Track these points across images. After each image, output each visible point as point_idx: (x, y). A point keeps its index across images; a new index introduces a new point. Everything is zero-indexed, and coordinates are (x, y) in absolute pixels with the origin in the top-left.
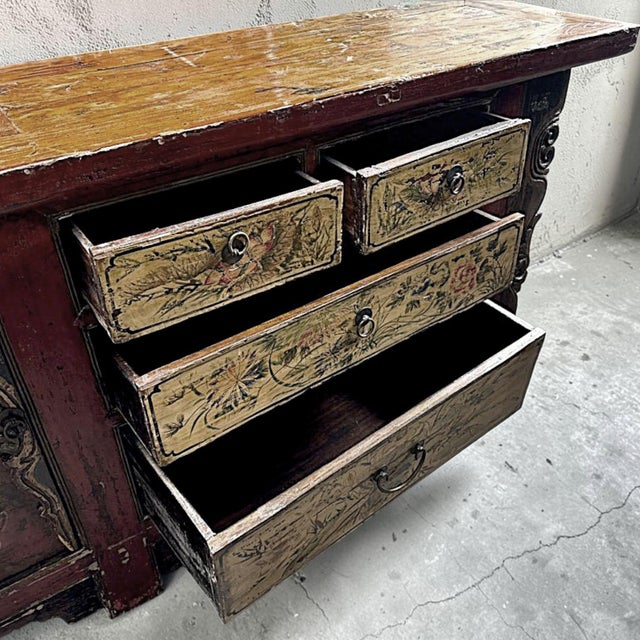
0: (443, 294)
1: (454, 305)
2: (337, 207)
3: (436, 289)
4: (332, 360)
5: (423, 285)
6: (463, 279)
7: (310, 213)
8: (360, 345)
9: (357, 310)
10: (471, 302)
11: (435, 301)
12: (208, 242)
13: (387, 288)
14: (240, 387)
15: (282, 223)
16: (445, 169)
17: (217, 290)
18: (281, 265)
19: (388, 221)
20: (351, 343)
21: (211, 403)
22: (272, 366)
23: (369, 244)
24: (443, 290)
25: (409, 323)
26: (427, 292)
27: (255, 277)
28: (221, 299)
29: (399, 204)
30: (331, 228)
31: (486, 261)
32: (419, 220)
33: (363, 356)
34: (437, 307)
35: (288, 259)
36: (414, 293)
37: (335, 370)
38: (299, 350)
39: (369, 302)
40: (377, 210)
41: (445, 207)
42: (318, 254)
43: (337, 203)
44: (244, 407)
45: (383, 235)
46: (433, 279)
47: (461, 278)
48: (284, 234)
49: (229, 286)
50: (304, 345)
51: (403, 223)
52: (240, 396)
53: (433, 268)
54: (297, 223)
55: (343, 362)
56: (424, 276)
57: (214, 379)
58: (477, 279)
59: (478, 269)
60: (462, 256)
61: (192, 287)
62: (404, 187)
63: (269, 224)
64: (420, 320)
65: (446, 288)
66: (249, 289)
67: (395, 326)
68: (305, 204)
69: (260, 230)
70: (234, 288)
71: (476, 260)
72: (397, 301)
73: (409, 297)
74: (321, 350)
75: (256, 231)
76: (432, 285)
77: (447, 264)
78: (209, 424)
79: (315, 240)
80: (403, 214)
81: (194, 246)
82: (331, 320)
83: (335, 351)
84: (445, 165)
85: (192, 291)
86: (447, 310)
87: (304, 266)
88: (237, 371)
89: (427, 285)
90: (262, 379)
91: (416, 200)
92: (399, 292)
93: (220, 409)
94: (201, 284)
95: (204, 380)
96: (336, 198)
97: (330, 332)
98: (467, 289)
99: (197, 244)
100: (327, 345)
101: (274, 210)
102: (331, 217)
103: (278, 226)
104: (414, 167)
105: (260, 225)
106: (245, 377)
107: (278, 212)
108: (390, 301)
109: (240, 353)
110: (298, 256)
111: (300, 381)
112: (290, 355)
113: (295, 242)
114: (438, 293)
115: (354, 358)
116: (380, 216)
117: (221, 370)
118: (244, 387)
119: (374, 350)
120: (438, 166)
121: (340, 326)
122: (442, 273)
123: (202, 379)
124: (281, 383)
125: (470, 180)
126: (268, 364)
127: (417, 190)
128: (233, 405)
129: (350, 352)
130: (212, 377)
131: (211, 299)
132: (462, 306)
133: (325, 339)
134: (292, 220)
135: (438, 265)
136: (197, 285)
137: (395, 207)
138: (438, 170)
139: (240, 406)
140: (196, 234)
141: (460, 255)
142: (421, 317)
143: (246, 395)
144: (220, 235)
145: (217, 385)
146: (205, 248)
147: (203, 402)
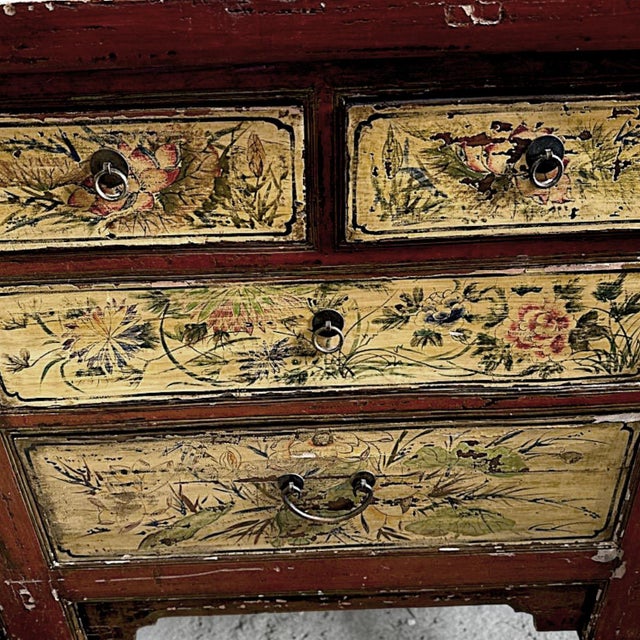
0: (493, 342)
1: (516, 369)
2: (293, 145)
3: (476, 329)
4: (269, 368)
5: (448, 311)
6: (538, 330)
7: (243, 142)
8: (321, 364)
9: (315, 309)
10: (556, 375)
11: (475, 348)
12: (67, 141)
13: (373, 293)
14: (114, 349)
15: (191, 145)
16: (523, 136)
17: (87, 219)
18: (196, 213)
19: (392, 196)
20: (304, 355)
21: (69, 352)
22: (166, 338)
23: (355, 225)
24: (491, 333)
25: (419, 364)
26: (456, 327)
27: (151, 218)
28: (95, 235)
29: (418, 174)
30: (283, 177)
31: (593, 315)
32: (462, 213)
33: (326, 382)
34: (479, 358)
35: (208, 206)
36: (430, 319)
37: (275, 385)
38: (211, 332)
39: (339, 303)
40: (369, 171)
41: (522, 206)
42: (261, 214)
43: (292, 138)
44: (121, 379)
45: (383, 217)
46: (469, 308)
47: (533, 326)
48: (196, 164)
49: (109, 219)
50: (219, 326)
51: (426, 208)
52: (113, 360)
53: (468, 290)
54: (220, 152)
55: (291, 379)
56: (450, 297)
57: (70, 321)
58: (571, 340)
59: (573, 325)
60: (537, 290)
61: (49, 204)
62: (429, 145)
63: (168, 140)
64: (441, 368)
65: (498, 332)
66: (143, 234)
67: (391, 360)
68: (233, 125)
69: (155, 147)
70: (117, 224)
71: (568, 306)
72: (392, 320)
73: (418, 322)
74: (249, 346)
75: (146, 145)
76: (469, 318)
77: (501, 293)
78: (69, 380)
79: (255, 190)
80: (426, 194)
81: (46, 143)
82: (265, 306)
83: (275, 355)
84: (522, 129)
85: (49, 208)
86: (501, 370)
87: (238, 227)
88: (107, 322)
89: (456, 315)
90: (149, 350)
91: (455, 177)
92: (399, 307)
93: (84, 366)
94: (62, 203)
95: (56, 317)
96: (290, 129)
97: (264, 323)
98: (547, 350)
99: (50, 141)
100: (260, 342)
101: (176, 120)
102: (282, 158)
103: (185, 147)
104: (451, 116)
105: (153, 139)
106: (120, 336)
107: (183, 125)
108: (379, 315)
109: (109, 300)
110: (225, 207)
111: (215, 377)
112: (195, 333)
113: (218, 182)
114: (481, 337)
115: (309, 378)
116: (375, 183)
117: (82, 313)
118: (121, 351)
119: (348, 381)
120: (506, 127)
121: (282, 321)
122: (489, 304)
123: (52, 313)
124: (182, 368)
125: (583, 173)
126: (157, 332)
127: (457, 158)
128: (104, 370)
129: (303, 368)
130: (68, 317)
131: (81, 228)
132: (536, 376)
133: (257, 333)
134: (209, 145)
135: (479, 288)
136: (56, 204)
137: (407, 176)
138: (506, 135)
139: (115, 375)
140: (47, 125)
141: (530, 284)
142: (445, 363)
143: (125, 363)
144: (86, 136)
145: (76, 331)
146: (63, 150)
147: (56, 346)
